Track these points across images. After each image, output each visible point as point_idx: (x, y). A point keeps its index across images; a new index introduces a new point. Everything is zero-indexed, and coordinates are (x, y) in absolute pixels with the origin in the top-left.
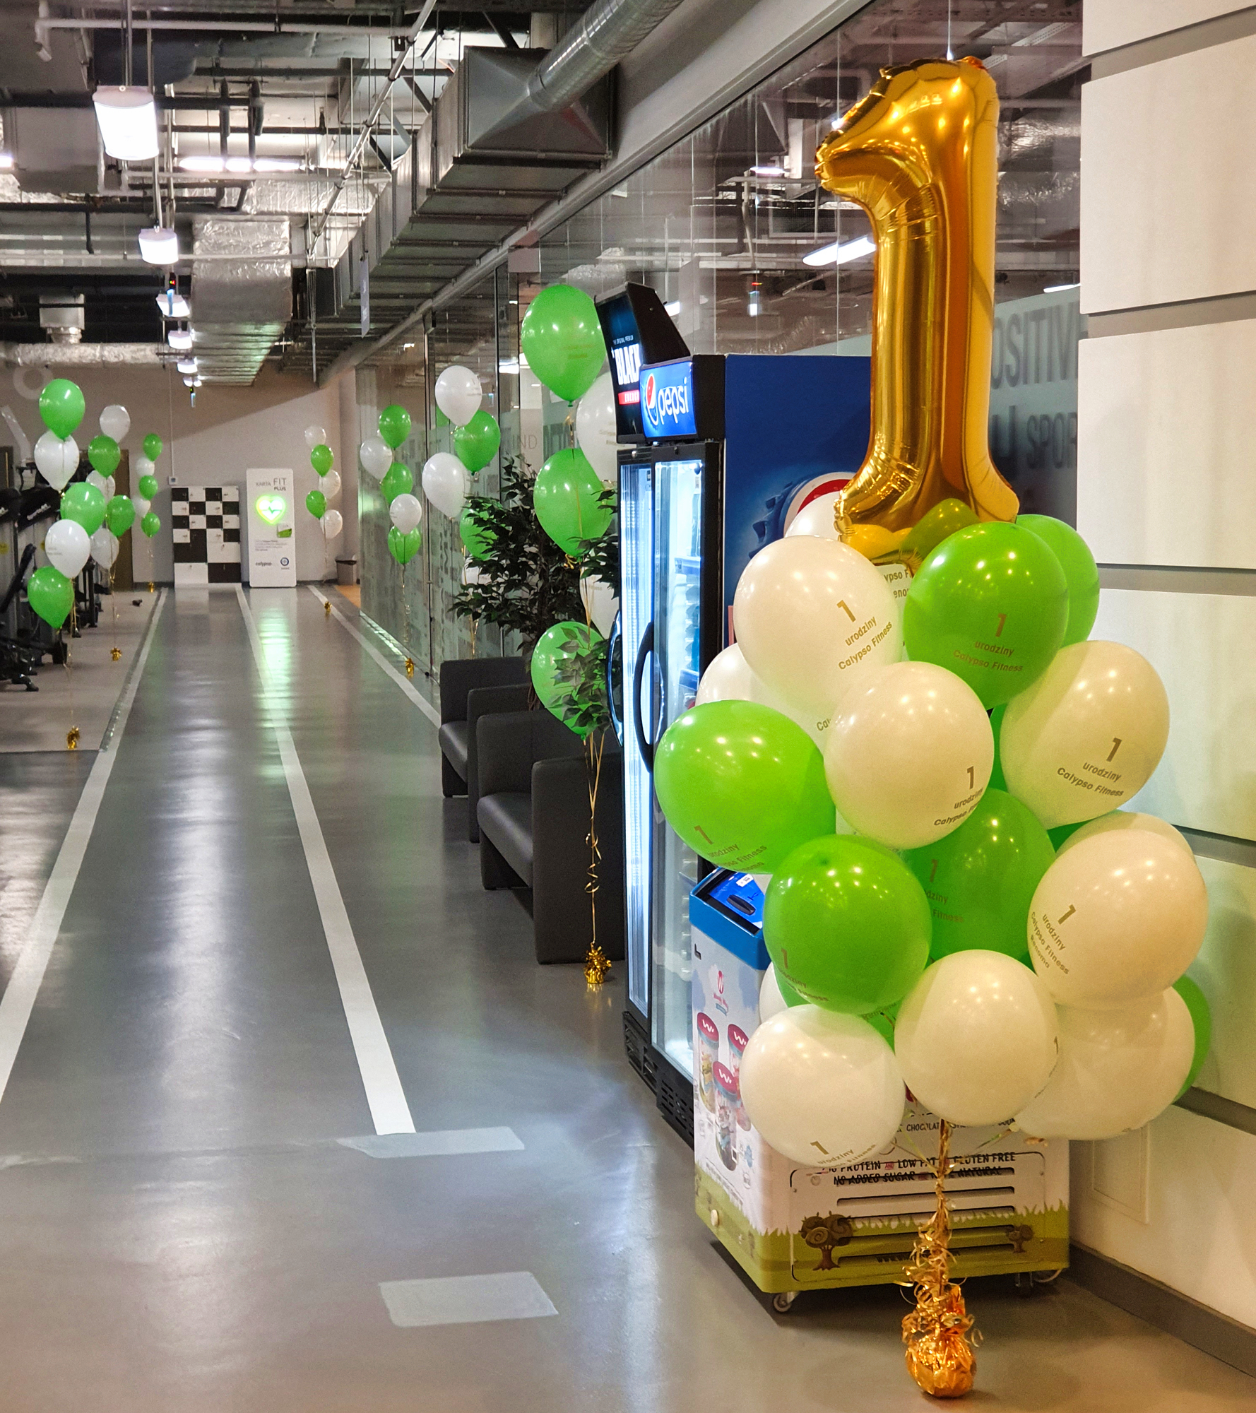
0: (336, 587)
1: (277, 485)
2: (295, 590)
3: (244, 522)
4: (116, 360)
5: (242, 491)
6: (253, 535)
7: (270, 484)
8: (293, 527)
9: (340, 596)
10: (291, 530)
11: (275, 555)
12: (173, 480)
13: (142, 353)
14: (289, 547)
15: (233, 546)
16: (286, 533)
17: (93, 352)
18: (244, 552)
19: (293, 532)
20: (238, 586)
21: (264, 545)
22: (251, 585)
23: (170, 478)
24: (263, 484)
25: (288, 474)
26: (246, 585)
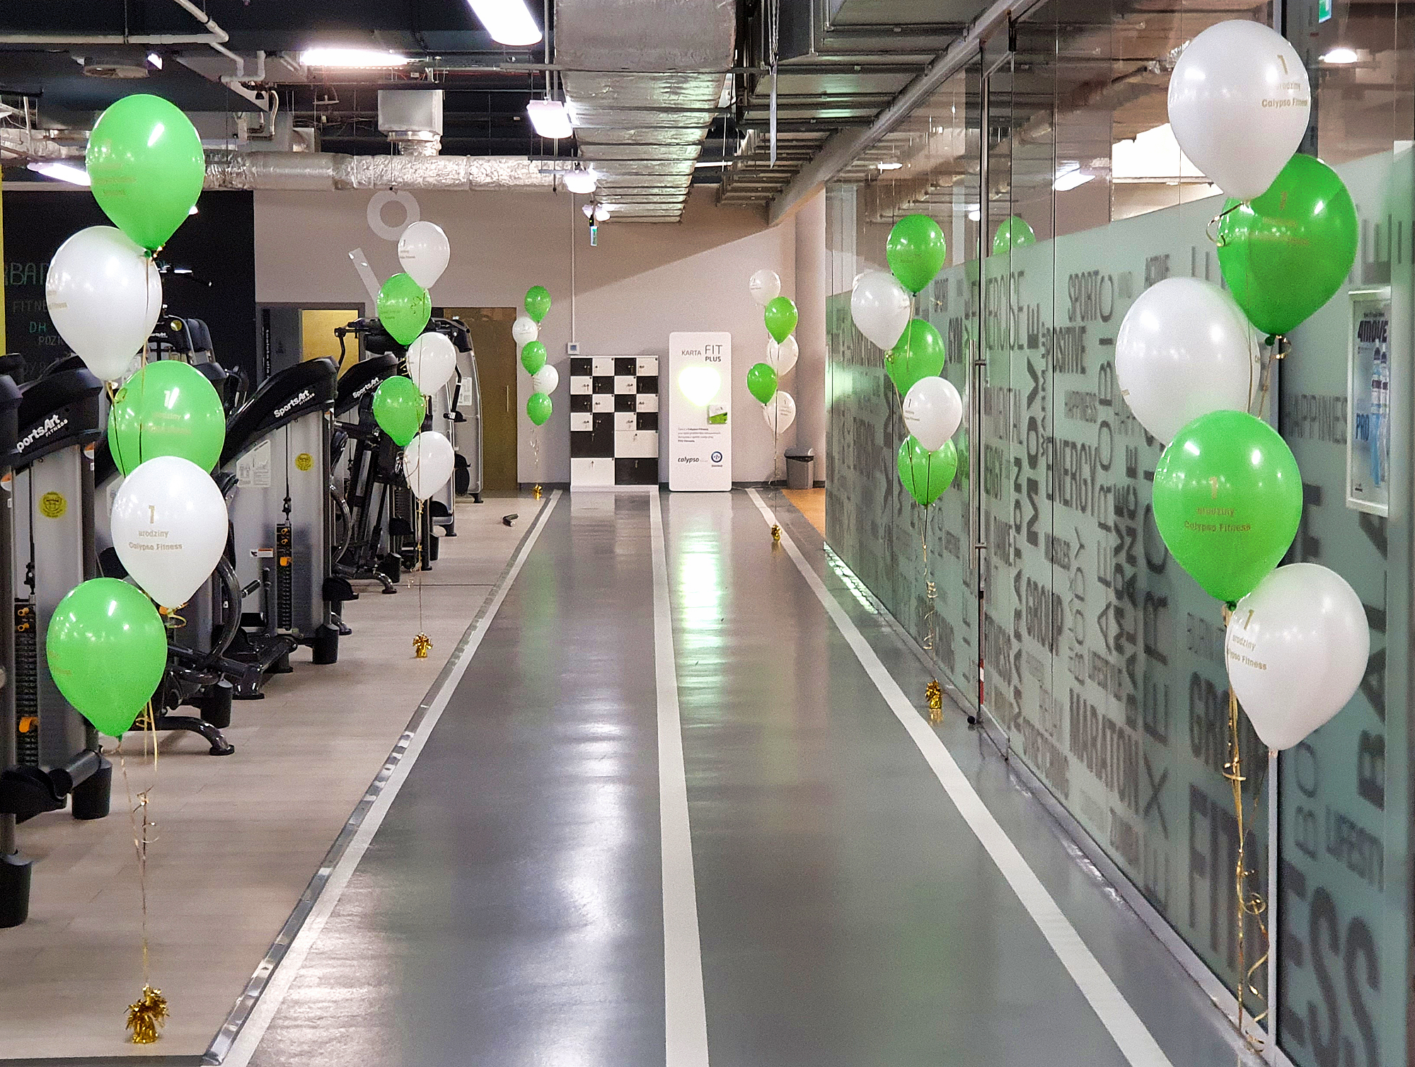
0: (784, 492)
1: (709, 354)
2: (729, 495)
3: (663, 403)
4: (488, 180)
5: (663, 361)
6: (675, 422)
7: (699, 353)
8: (728, 409)
9: (791, 509)
10: (726, 414)
11: (702, 448)
12: (574, 347)
13: (525, 171)
14: (723, 438)
15: (649, 434)
16: (719, 419)
17: (456, 168)
18: (662, 444)
19: (729, 416)
20: (653, 490)
21: (692, 434)
22: (671, 488)
23: (570, 344)
24: (692, 352)
25: (724, 339)
26: (664, 488)
